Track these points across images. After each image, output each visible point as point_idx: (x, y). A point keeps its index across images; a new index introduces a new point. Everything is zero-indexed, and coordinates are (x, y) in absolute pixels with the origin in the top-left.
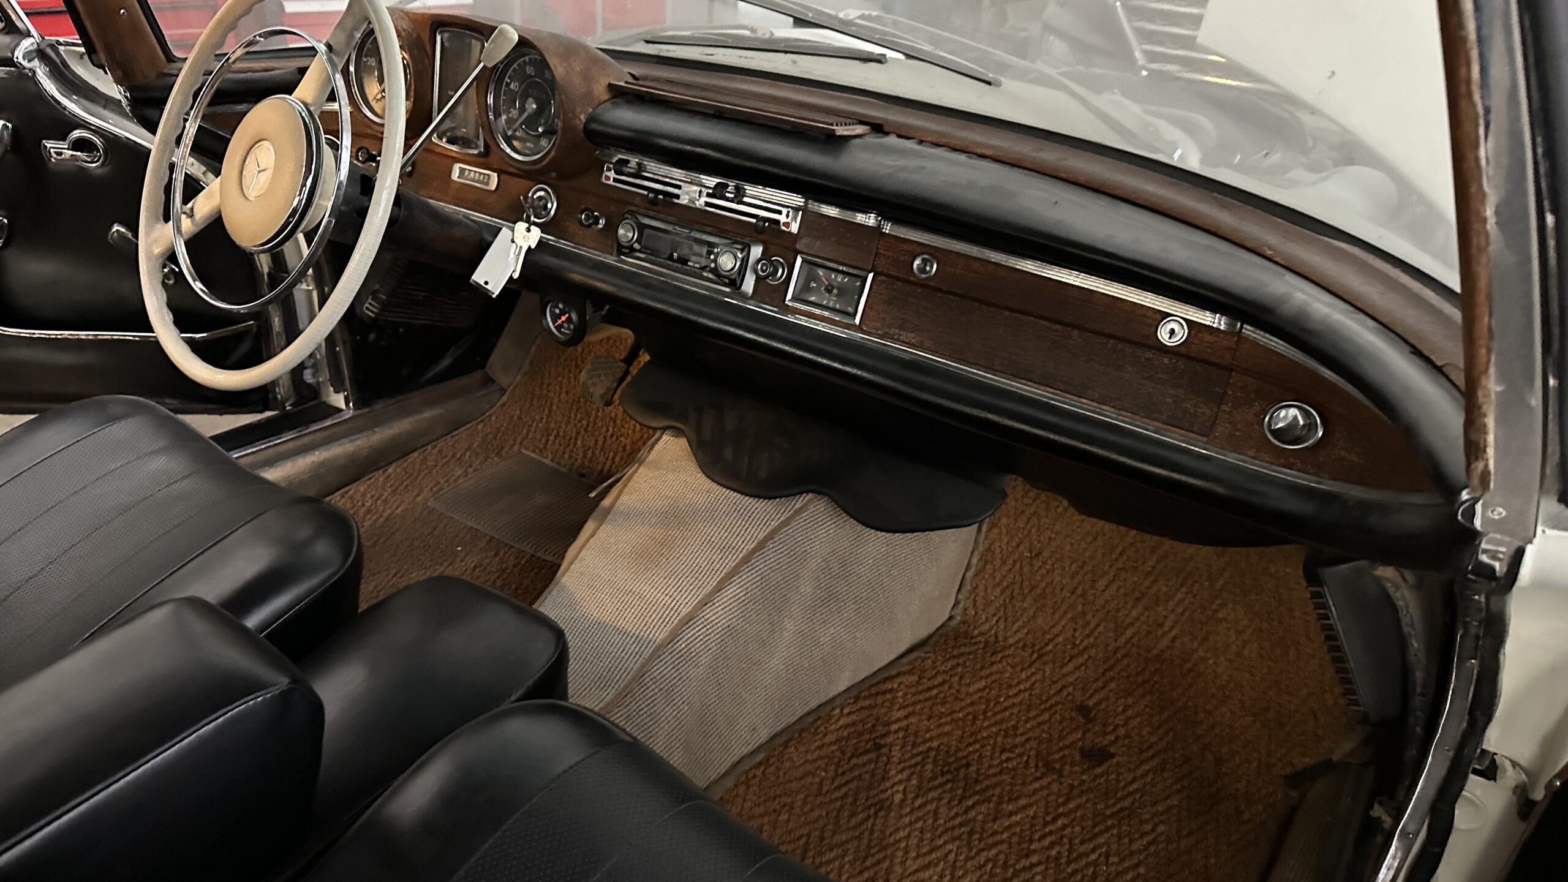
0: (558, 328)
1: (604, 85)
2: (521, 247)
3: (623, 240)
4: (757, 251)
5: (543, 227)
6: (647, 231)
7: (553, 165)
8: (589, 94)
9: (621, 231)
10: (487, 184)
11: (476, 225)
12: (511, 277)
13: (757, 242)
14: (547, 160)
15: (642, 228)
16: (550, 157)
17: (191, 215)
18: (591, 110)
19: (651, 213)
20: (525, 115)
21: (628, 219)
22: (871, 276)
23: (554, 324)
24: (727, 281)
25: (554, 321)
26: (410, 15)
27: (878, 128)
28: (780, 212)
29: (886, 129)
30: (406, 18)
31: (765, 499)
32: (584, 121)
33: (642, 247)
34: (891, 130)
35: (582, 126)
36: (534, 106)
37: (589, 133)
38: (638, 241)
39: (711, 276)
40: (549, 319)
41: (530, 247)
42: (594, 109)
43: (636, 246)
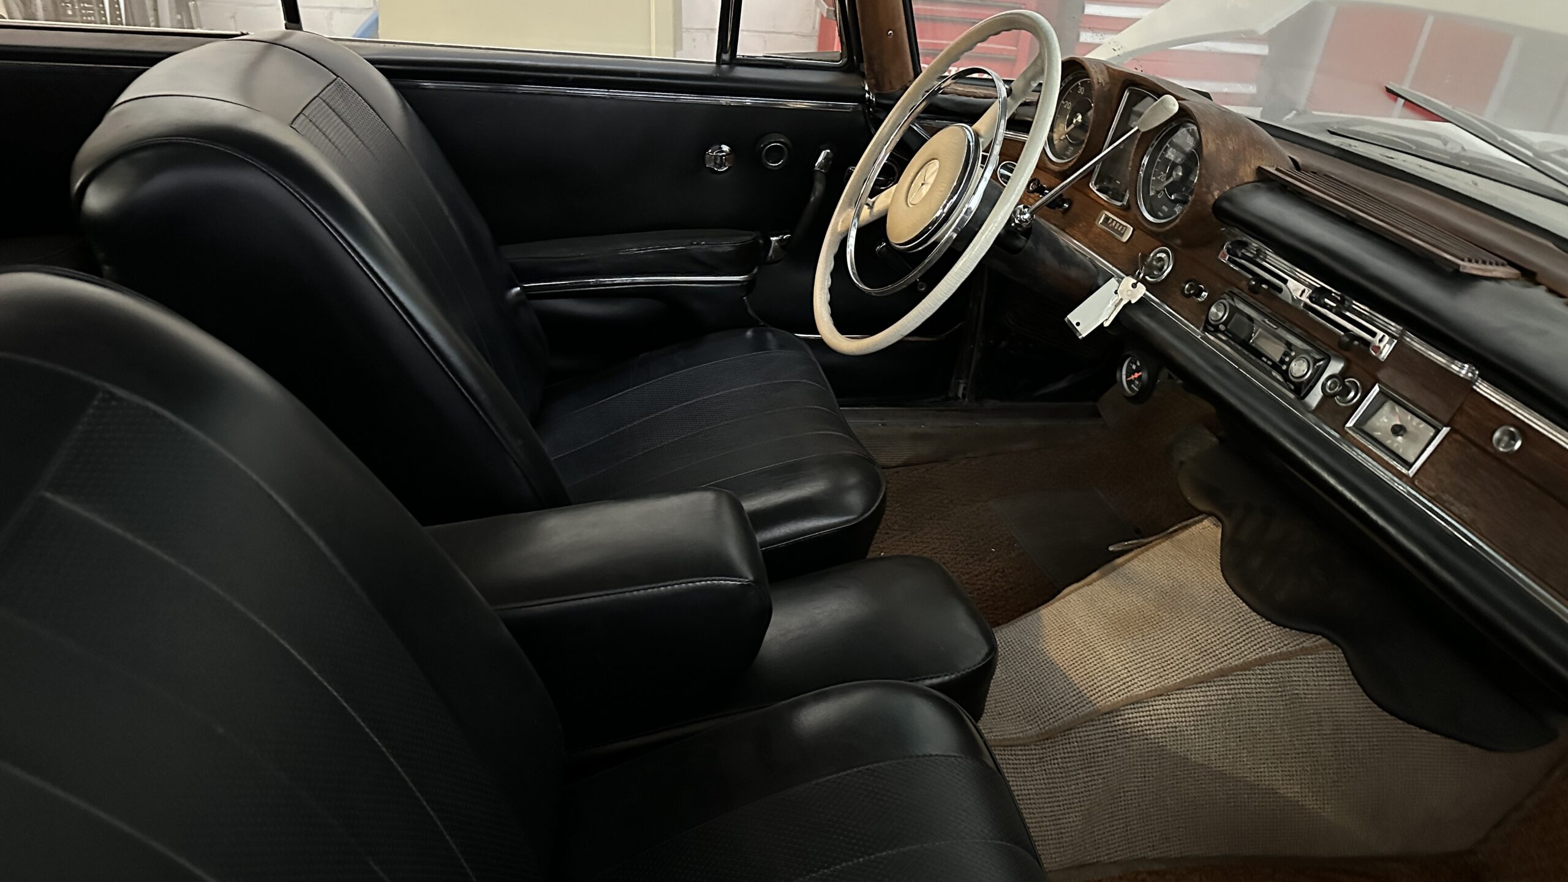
0: (1129, 383)
1: (1253, 167)
2: (1122, 299)
3: (1212, 318)
4: (1335, 367)
5: (1149, 287)
6: (1237, 316)
7: (1175, 232)
8: (1233, 174)
9: (1213, 309)
10: (1122, 235)
11: (1095, 270)
12: (1102, 324)
13: (1339, 358)
14: (1172, 225)
15: (1234, 310)
16: (1175, 223)
17: (871, 207)
18: (1228, 188)
19: (1251, 300)
20: (1171, 180)
21: (1225, 299)
22: (1445, 430)
23: (1127, 377)
24: (1293, 387)
25: (1128, 375)
26: (1110, 70)
27: (1529, 276)
28: (1373, 334)
29: (1539, 278)
30: (1106, 72)
31: (1273, 623)
32: (1216, 197)
33: (1227, 330)
34: (1544, 281)
35: (1212, 202)
36: (1180, 174)
37: (1217, 208)
38: (1225, 323)
39: (1279, 377)
40: (1124, 372)
41: (1130, 301)
42: (1232, 188)
43: (1222, 327)
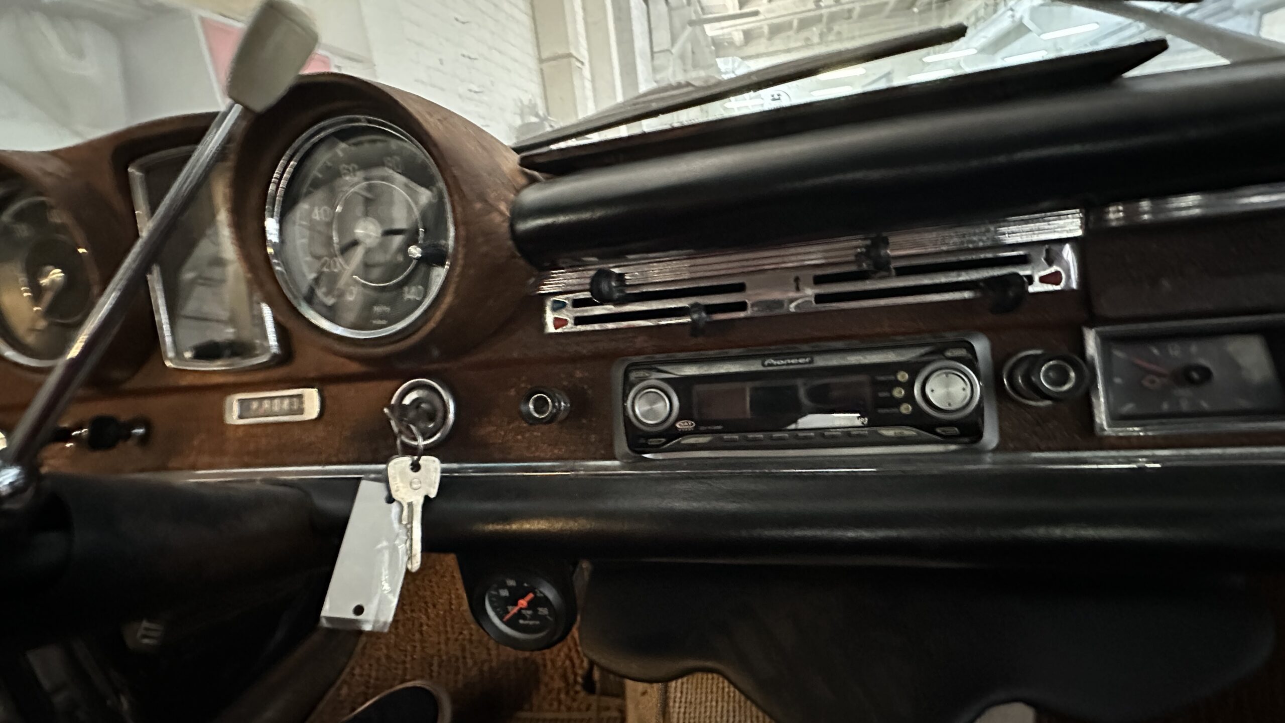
0: (512, 622)
1: (513, 161)
2: (410, 505)
3: (645, 422)
5: (444, 451)
6: (701, 390)
9: (637, 407)
11: (293, 491)
15: (686, 386)
21: (642, 379)
23: (501, 618)
24: (955, 431)
25: (503, 613)
28: (1024, 260)
37: (522, 238)
38: (685, 414)
41: (427, 498)
42: (516, 195)
